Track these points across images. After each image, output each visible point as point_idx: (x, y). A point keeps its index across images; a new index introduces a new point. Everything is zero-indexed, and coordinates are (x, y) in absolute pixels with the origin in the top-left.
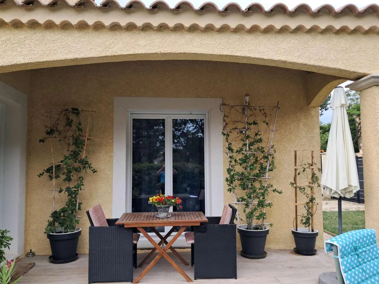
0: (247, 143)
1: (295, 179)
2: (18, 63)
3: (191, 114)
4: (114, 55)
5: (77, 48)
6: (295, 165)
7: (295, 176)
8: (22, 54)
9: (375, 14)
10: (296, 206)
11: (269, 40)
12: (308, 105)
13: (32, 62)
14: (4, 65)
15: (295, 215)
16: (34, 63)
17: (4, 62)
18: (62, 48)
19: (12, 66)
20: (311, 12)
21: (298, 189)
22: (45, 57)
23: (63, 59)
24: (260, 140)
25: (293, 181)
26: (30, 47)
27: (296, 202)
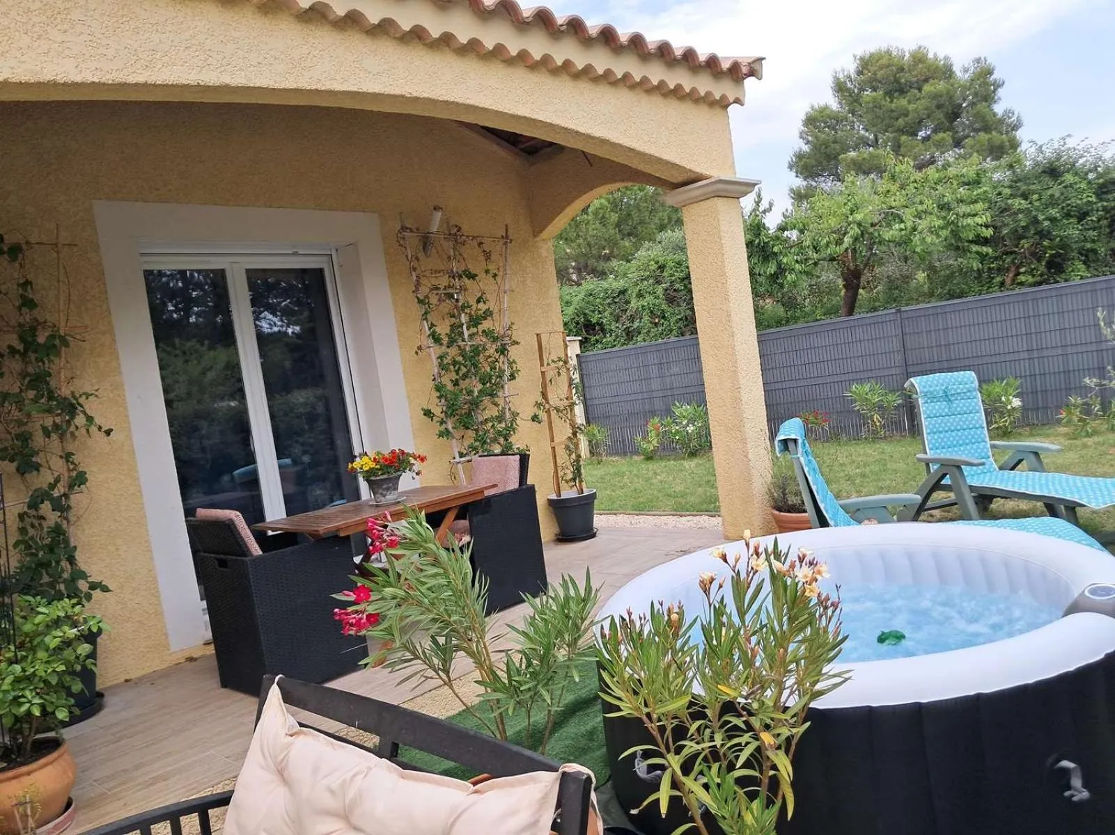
0: (464, 321)
1: (544, 395)
2: (61, 79)
3: (295, 254)
4: (317, 90)
5: (225, 57)
6: (542, 365)
7: (544, 386)
8: (67, 52)
9: (709, 70)
10: (553, 448)
11: (582, 93)
12: (535, 236)
13: (103, 80)
14: (14, 80)
15: (552, 465)
16: (111, 84)
17: (13, 68)
18: (184, 51)
19: (39, 85)
20: (645, 49)
21: (553, 413)
22: (139, 71)
23: (192, 83)
24: (488, 314)
25: (540, 399)
26: (89, 32)
27: (552, 440)
